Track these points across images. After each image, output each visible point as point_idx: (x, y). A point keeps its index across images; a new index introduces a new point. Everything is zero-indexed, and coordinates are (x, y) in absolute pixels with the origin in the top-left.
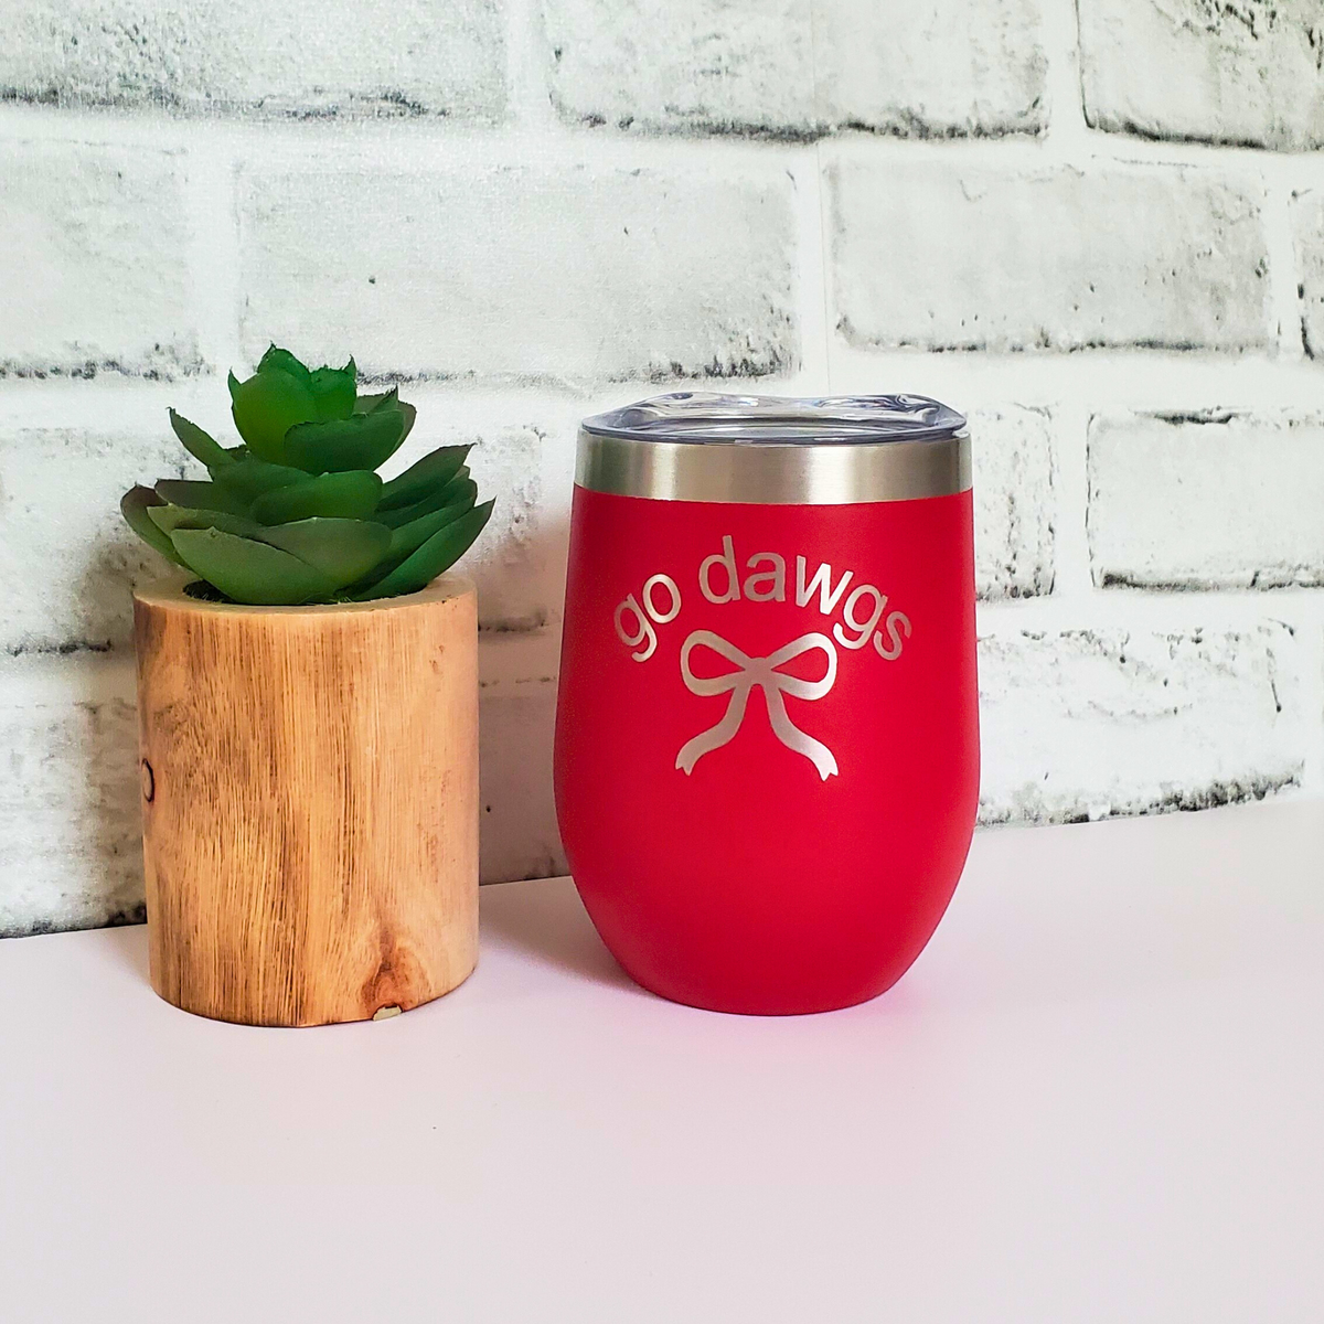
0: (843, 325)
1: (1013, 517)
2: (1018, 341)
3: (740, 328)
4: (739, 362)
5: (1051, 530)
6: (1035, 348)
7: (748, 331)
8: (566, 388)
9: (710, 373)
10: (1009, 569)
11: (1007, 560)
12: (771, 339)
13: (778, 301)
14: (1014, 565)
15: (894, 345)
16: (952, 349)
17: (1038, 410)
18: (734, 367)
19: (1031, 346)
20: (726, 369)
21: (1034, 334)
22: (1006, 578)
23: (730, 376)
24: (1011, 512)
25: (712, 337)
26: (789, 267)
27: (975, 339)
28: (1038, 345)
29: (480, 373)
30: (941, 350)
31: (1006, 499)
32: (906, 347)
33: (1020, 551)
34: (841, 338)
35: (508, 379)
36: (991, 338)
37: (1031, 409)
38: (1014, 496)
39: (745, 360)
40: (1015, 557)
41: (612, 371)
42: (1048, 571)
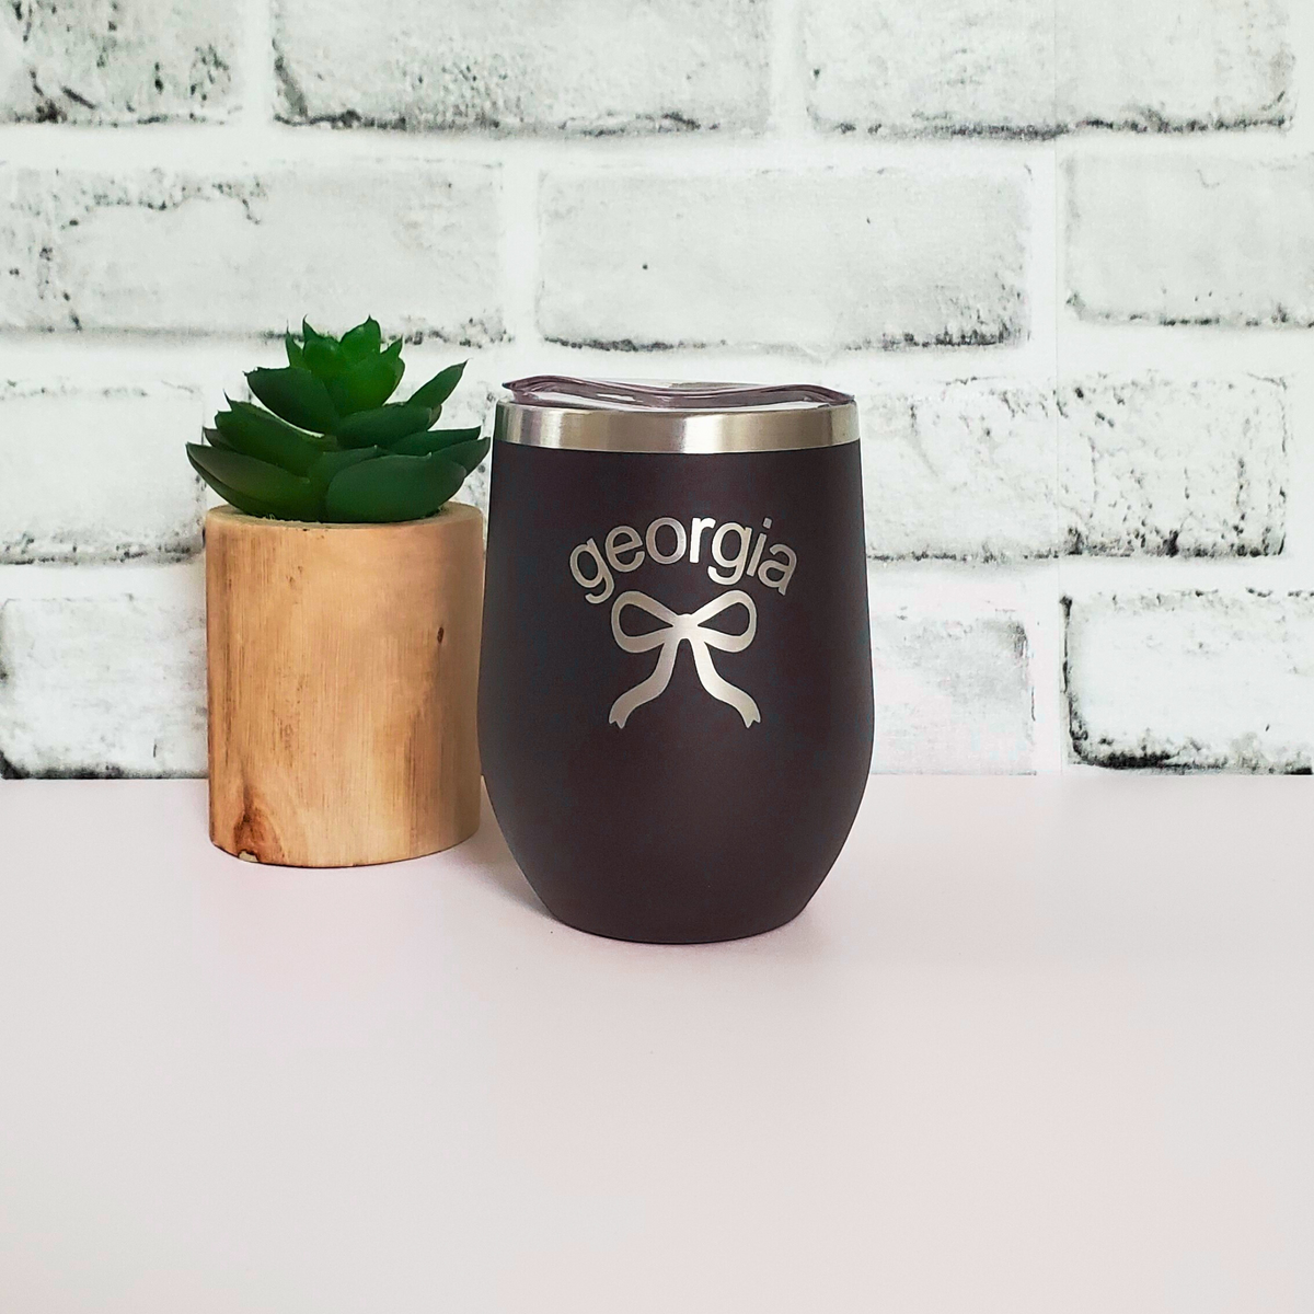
0: (1074, 301)
1: (1243, 481)
2: (1253, 316)
3: (971, 302)
4: (968, 333)
5: (1282, 493)
6: (1271, 322)
7: (978, 306)
8: (805, 355)
9: (940, 342)
10: (1236, 528)
11: (1236, 520)
12: (1001, 312)
13: (1010, 279)
14: (1242, 525)
15: (1127, 318)
16: (1185, 322)
17: (1272, 381)
18: (963, 337)
19: (1267, 321)
20: (956, 339)
21: (1270, 309)
22: (1233, 537)
23: (959, 345)
24: (1241, 475)
25: (944, 311)
26: (1022, 249)
27: (1208, 314)
28: (1274, 320)
29: (730, 342)
30: (1172, 323)
31: (1236, 464)
32: (1137, 320)
33: (1249, 512)
34: (1071, 312)
35: (755, 347)
36: (1225, 313)
37: (1266, 379)
38: (1245, 460)
39: (975, 332)
40: (1243, 517)
41: (849, 340)
42: (1277, 533)
